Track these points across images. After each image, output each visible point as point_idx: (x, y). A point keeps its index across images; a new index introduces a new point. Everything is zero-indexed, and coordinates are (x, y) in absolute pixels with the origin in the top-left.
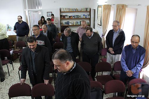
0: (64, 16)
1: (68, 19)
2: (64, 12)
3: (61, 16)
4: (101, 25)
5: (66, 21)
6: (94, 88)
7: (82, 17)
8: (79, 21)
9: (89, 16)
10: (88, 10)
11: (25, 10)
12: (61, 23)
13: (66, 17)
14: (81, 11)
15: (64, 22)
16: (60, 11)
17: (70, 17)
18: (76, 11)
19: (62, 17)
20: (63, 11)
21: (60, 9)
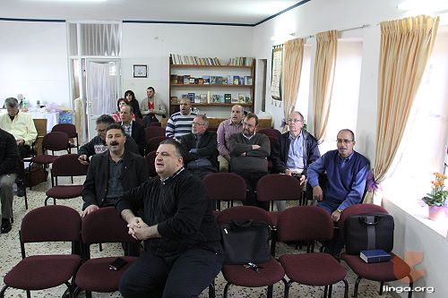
0: (181, 79)
1: (190, 86)
2: (181, 67)
3: (172, 77)
4: (280, 99)
5: (186, 93)
6: (248, 222)
7: (231, 82)
8: (221, 93)
9: (251, 80)
10: (248, 63)
11: (73, 57)
12: (171, 98)
13: (187, 82)
14: (228, 67)
15: (179, 94)
16: (171, 62)
17: (197, 80)
18: (215, 64)
19: (175, 81)
20: (178, 64)
21: (171, 58)
